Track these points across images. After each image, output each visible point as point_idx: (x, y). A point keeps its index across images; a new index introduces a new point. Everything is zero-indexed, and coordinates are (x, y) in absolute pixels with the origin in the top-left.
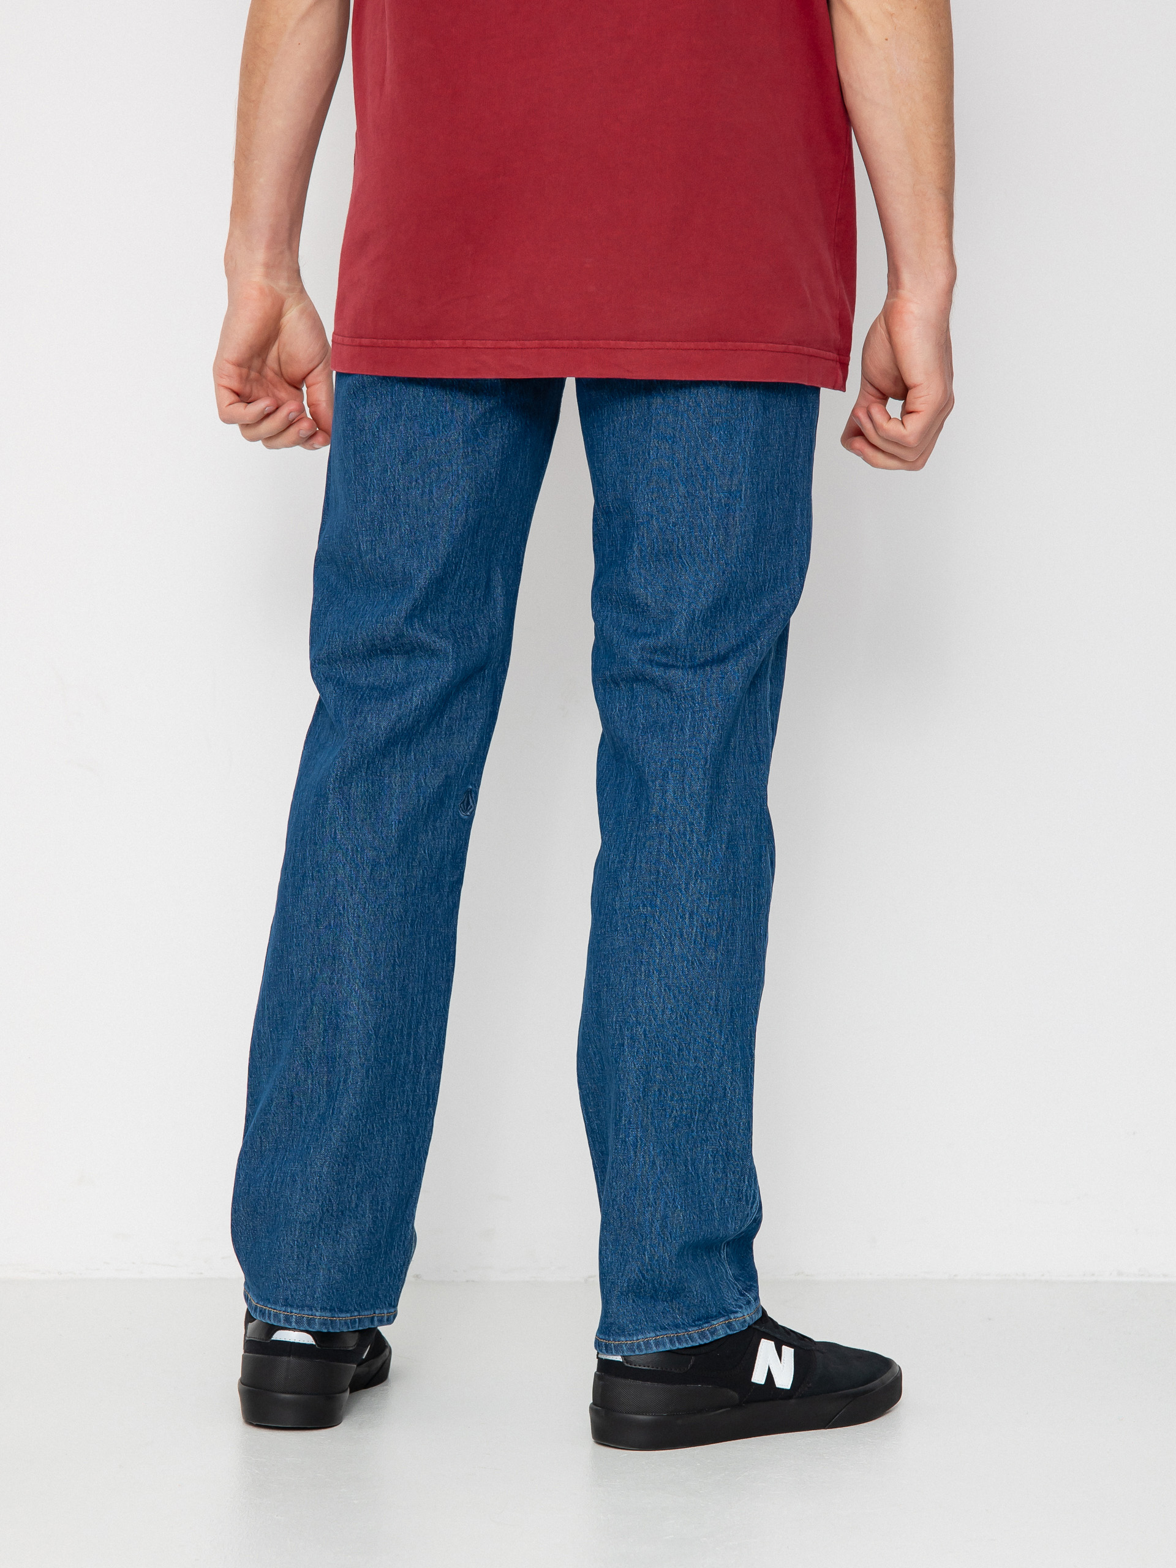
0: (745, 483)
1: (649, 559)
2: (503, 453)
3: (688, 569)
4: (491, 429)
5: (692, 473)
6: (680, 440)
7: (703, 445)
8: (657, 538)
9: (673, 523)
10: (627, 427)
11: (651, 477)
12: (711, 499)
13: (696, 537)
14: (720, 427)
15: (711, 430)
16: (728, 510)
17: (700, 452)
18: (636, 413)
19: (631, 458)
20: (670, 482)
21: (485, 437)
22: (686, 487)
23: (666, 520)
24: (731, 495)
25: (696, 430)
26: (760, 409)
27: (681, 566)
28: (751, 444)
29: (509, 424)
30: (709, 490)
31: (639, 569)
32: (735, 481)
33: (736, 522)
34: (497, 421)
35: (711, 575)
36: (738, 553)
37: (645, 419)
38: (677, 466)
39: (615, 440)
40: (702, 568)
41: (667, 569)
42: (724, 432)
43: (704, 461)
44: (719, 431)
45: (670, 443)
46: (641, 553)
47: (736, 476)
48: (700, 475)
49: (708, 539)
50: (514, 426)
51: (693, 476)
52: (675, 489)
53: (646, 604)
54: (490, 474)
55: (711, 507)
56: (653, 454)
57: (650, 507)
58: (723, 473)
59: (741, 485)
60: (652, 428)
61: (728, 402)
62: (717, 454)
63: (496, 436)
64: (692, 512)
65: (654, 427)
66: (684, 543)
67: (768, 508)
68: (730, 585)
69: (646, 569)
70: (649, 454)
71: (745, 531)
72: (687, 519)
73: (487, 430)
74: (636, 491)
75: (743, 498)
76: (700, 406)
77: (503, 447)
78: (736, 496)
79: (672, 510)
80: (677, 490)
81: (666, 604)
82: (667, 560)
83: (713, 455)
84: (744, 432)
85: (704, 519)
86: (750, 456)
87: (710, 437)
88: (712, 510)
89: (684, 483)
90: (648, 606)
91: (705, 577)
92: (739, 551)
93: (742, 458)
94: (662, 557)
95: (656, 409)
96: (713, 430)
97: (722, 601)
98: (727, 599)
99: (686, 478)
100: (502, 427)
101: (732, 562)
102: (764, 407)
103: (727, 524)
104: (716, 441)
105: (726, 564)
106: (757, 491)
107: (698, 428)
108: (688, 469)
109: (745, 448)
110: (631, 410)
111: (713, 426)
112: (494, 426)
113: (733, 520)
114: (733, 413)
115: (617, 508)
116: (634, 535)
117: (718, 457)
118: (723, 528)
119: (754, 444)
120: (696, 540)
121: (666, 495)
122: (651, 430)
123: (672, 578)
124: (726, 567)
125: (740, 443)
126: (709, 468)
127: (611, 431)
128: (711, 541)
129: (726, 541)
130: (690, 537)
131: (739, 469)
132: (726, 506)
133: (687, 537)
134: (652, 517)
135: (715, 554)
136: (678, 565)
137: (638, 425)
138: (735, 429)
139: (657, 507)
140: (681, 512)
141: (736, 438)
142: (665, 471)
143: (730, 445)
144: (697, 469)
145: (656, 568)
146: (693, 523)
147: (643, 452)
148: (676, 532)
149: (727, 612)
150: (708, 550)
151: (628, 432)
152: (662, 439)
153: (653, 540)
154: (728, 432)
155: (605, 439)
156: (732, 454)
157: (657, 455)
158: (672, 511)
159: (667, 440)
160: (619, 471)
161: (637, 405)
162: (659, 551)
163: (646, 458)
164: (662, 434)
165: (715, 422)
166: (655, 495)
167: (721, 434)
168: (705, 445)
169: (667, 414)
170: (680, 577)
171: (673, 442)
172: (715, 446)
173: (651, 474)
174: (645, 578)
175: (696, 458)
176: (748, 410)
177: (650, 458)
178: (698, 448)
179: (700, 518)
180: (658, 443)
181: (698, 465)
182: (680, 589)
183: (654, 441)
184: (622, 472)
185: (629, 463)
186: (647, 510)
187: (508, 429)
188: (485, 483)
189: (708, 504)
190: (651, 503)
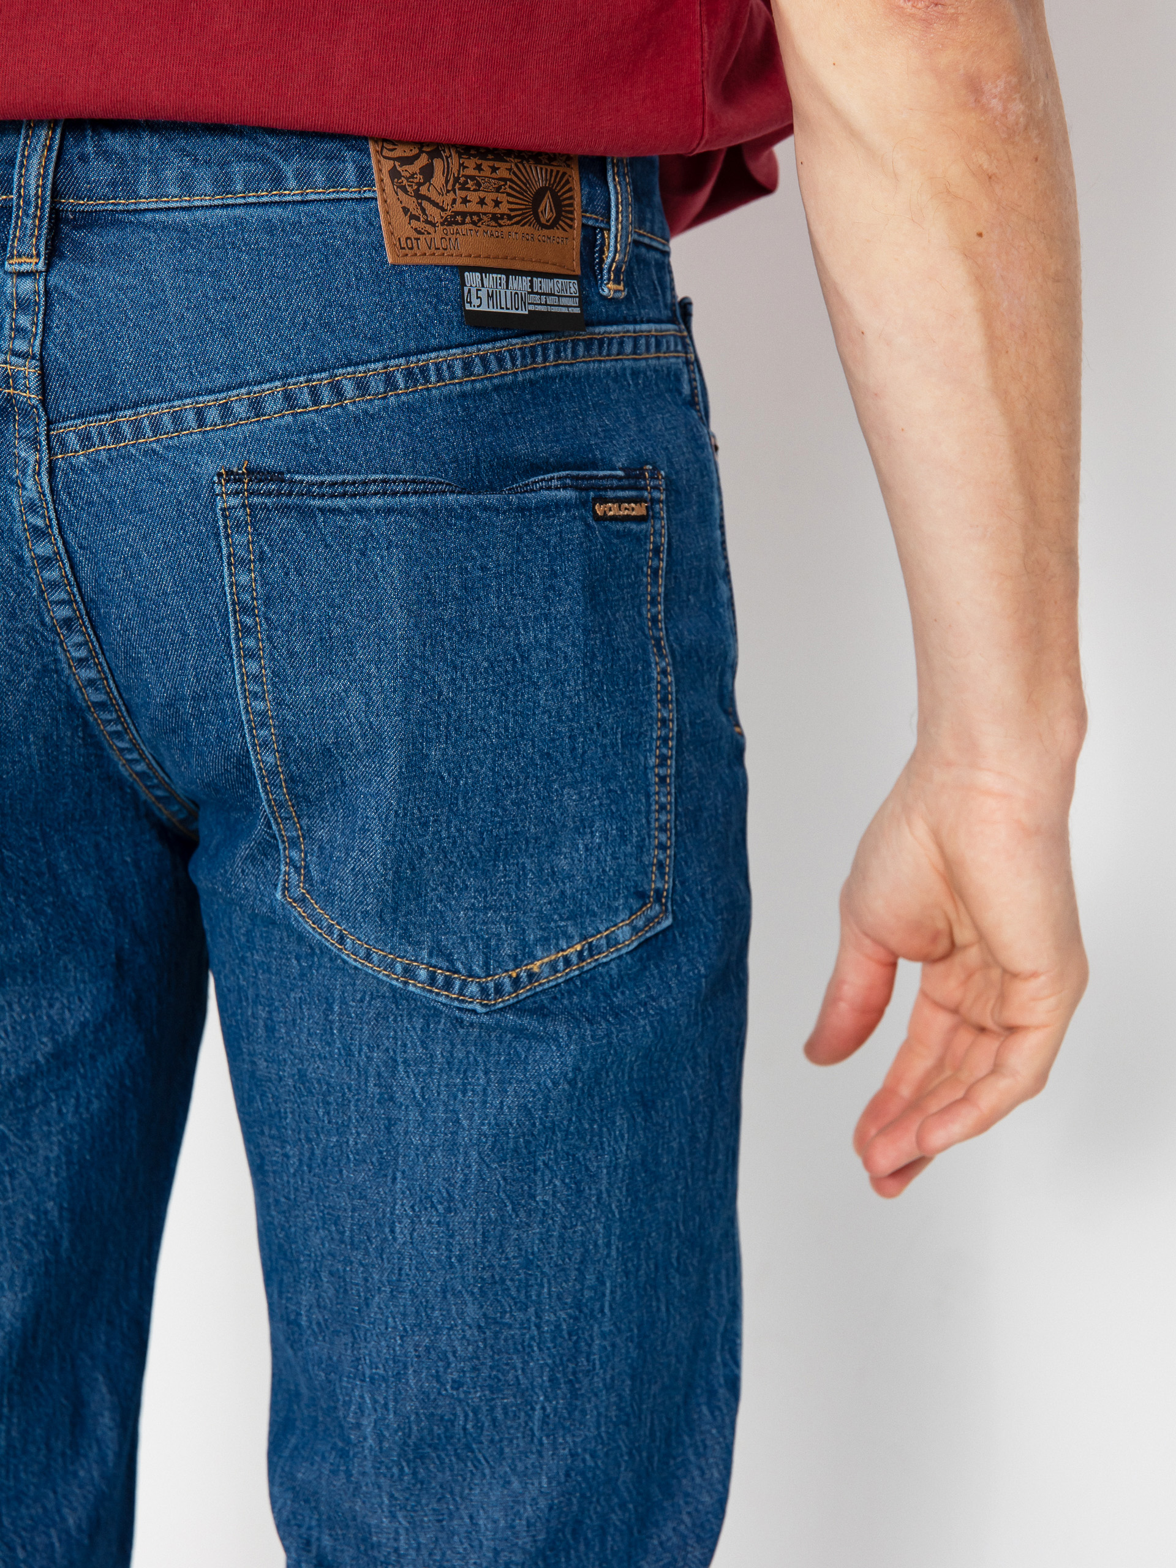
0: (611, 1277)
1: (399, 1456)
2: (69, 1163)
3: (487, 1471)
4: (35, 1120)
5: (493, 1276)
6: (465, 1206)
7: (517, 1216)
8: (417, 1414)
9: (454, 1381)
10: (339, 1161)
11: (399, 1280)
12: (538, 1327)
13: (505, 1408)
14: (552, 1170)
15: (534, 1182)
16: (576, 1342)
17: (511, 1232)
18: (358, 1134)
19: (352, 1230)
20: (445, 1297)
21: (22, 1139)
22: (482, 1307)
23: (438, 1378)
24: (581, 1311)
25: (499, 1185)
26: (639, 1113)
27: (472, 1468)
28: (621, 1193)
29: (78, 1098)
30: (532, 1310)
31: (377, 1475)
32: (591, 1279)
33: (594, 1364)
34: (46, 1101)
35: (540, 1483)
36: (598, 1427)
37: (380, 1152)
38: (460, 1261)
39: (315, 1180)
40: (520, 1467)
41: (440, 1475)
42: (563, 1181)
43: (520, 1250)
44: (551, 1182)
45: (441, 1210)
46: (381, 1442)
47: (591, 1270)
48: (512, 1280)
49: (533, 1409)
50: (90, 1102)
51: (495, 1283)
52: (457, 1311)
53: (396, 1550)
54: (46, 1212)
55: (538, 1344)
56: (402, 1232)
57: (401, 1346)
58: (564, 1270)
59: (603, 1283)
60: (399, 1174)
61: (570, 1119)
62: (547, 1231)
63: (50, 1132)
64: (496, 1357)
65: (403, 1172)
66: (478, 1420)
67: (659, 1309)
68: (583, 1496)
69: (392, 1476)
70: (392, 1231)
71: (612, 1378)
72: (485, 1372)
73: (27, 1123)
74: (367, 1305)
75: (607, 1310)
76: (508, 1133)
77: (68, 1152)
78: (592, 1311)
79: (450, 1355)
80: (461, 1314)
81: (444, 1554)
82: (439, 1457)
83: (541, 1234)
84: (608, 1173)
85: (523, 1369)
86: (621, 1218)
87: (533, 1197)
88: (540, 1349)
89: (476, 1299)
90: (399, 1556)
91: (525, 1488)
92: (603, 1420)
93: (604, 1228)
94: (428, 1450)
95: (406, 1133)
96: (538, 1179)
97: (568, 1530)
98: (579, 1522)
99: (480, 1288)
100: (60, 1111)
101: (585, 1450)
102: (644, 1105)
103: (574, 1373)
104: (546, 1203)
105: (572, 1455)
106: (636, 1287)
107: (505, 1179)
108: (483, 1269)
109: (610, 1205)
110: (348, 1126)
111: (535, 1171)
112: (41, 1112)
113: (588, 1360)
114: (583, 1139)
115: (319, 1324)
116: (362, 1397)
117: (551, 1236)
118: (565, 1383)
119: (627, 1190)
120: (506, 1414)
121: (437, 1323)
122: (394, 1179)
123: (452, 1493)
124: (572, 1462)
125: (599, 1199)
126: (531, 1262)
127: (305, 1159)
128: (538, 1413)
129: (571, 1408)
130: (492, 1409)
131: (597, 1252)
132: (570, 1334)
133: (485, 1408)
134: (405, 1368)
135: (548, 1436)
136: (466, 1466)
137: (365, 1161)
138: (587, 1169)
139: (416, 1346)
140: (471, 1359)
141: (590, 1189)
142: (433, 1272)
143: (577, 1206)
144: (505, 1267)
145: (415, 1474)
146: (499, 1380)
147: (378, 1224)
148: (460, 1401)
149: (582, 1548)
150: (532, 1430)
151: (341, 1172)
152: (421, 1201)
153: (408, 1418)
154: (571, 1178)
155: (292, 1171)
156: (583, 1224)
157: (411, 1235)
158: (452, 1359)
159: (433, 1206)
160: (324, 1251)
161: (362, 1119)
162: (422, 1439)
163: (386, 1240)
164: (422, 1191)
165: (540, 1163)
166: (411, 1320)
167: (555, 1186)
168: (522, 1214)
169: (433, 1148)
170: (471, 1489)
171: (449, 1210)
172: (544, 1215)
173: (400, 1275)
174: (391, 1497)
175: (501, 1245)
176: (614, 1123)
177: (395, 1239)
178: (504, 1223)
179: (515, 1368)
180: (414, 1210)
181: (507, 1259)
182: (471, 1517)
183: (403, 1205)
184: (333, 1256)
185: (348, 1240)
186: (394, 1350)
187: (76, 1111)
188: (35, 1235)
189: (532, 1338)
190: (402, 1337)
